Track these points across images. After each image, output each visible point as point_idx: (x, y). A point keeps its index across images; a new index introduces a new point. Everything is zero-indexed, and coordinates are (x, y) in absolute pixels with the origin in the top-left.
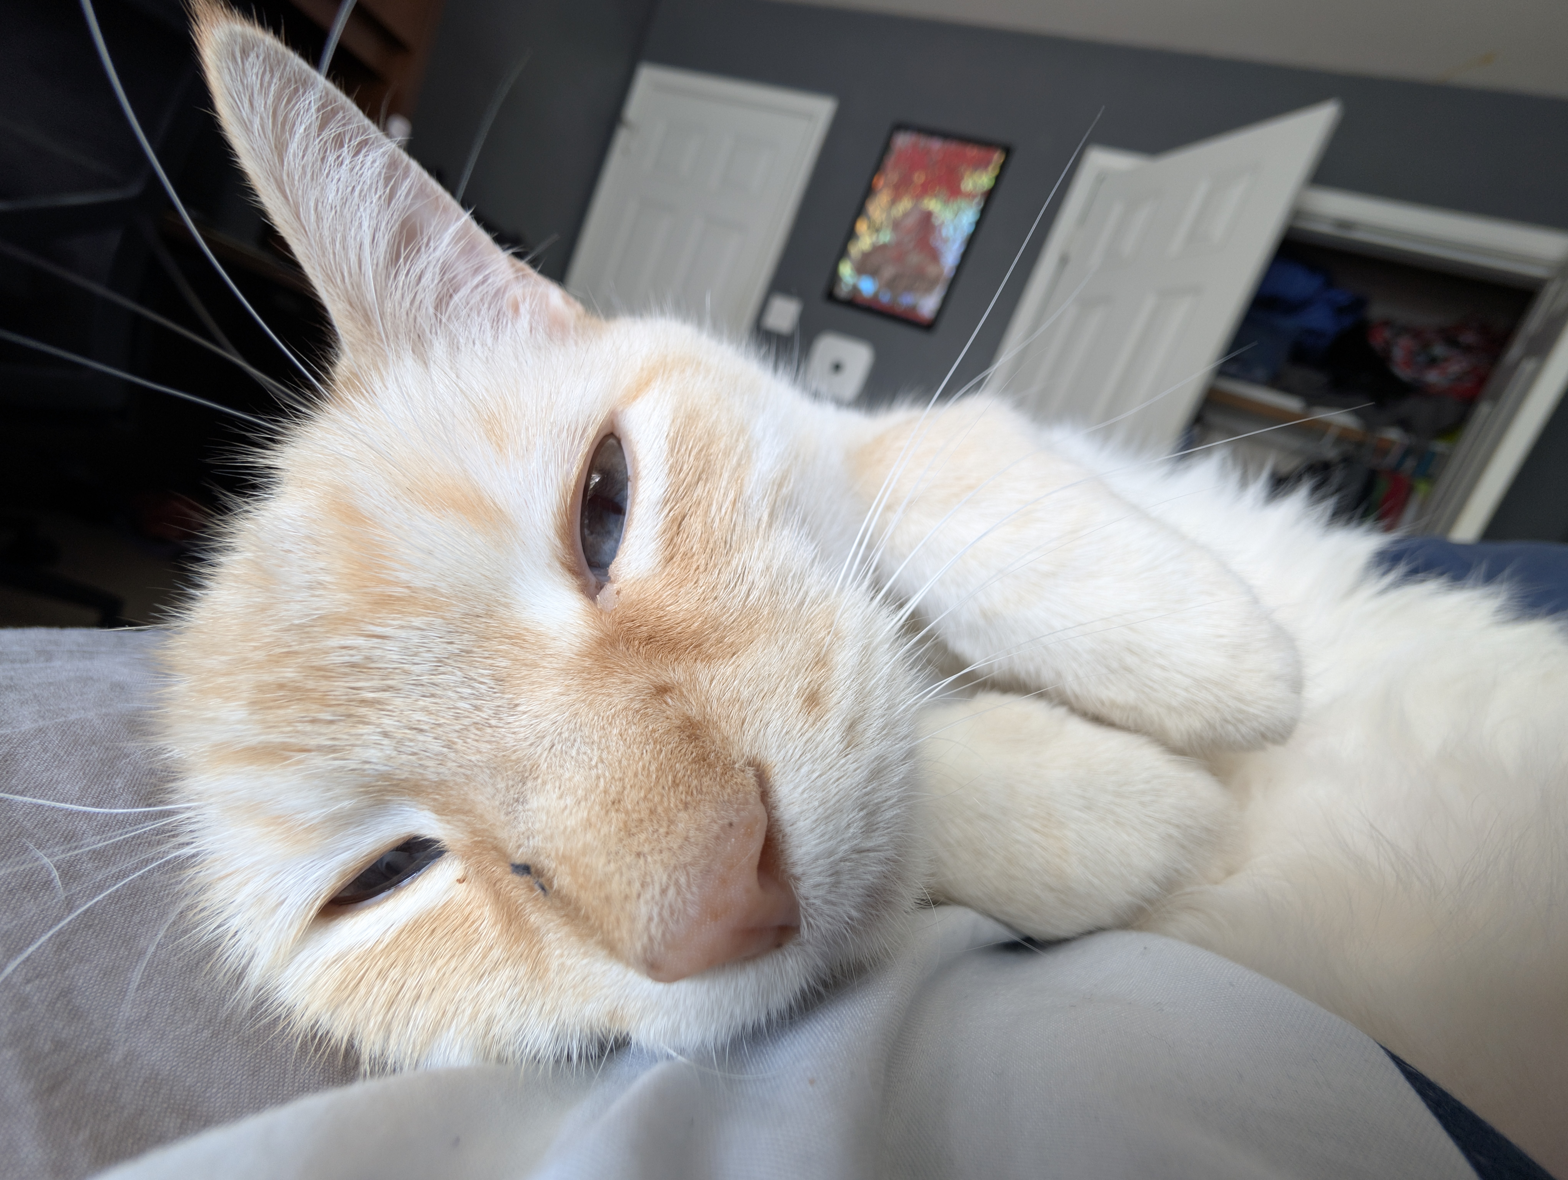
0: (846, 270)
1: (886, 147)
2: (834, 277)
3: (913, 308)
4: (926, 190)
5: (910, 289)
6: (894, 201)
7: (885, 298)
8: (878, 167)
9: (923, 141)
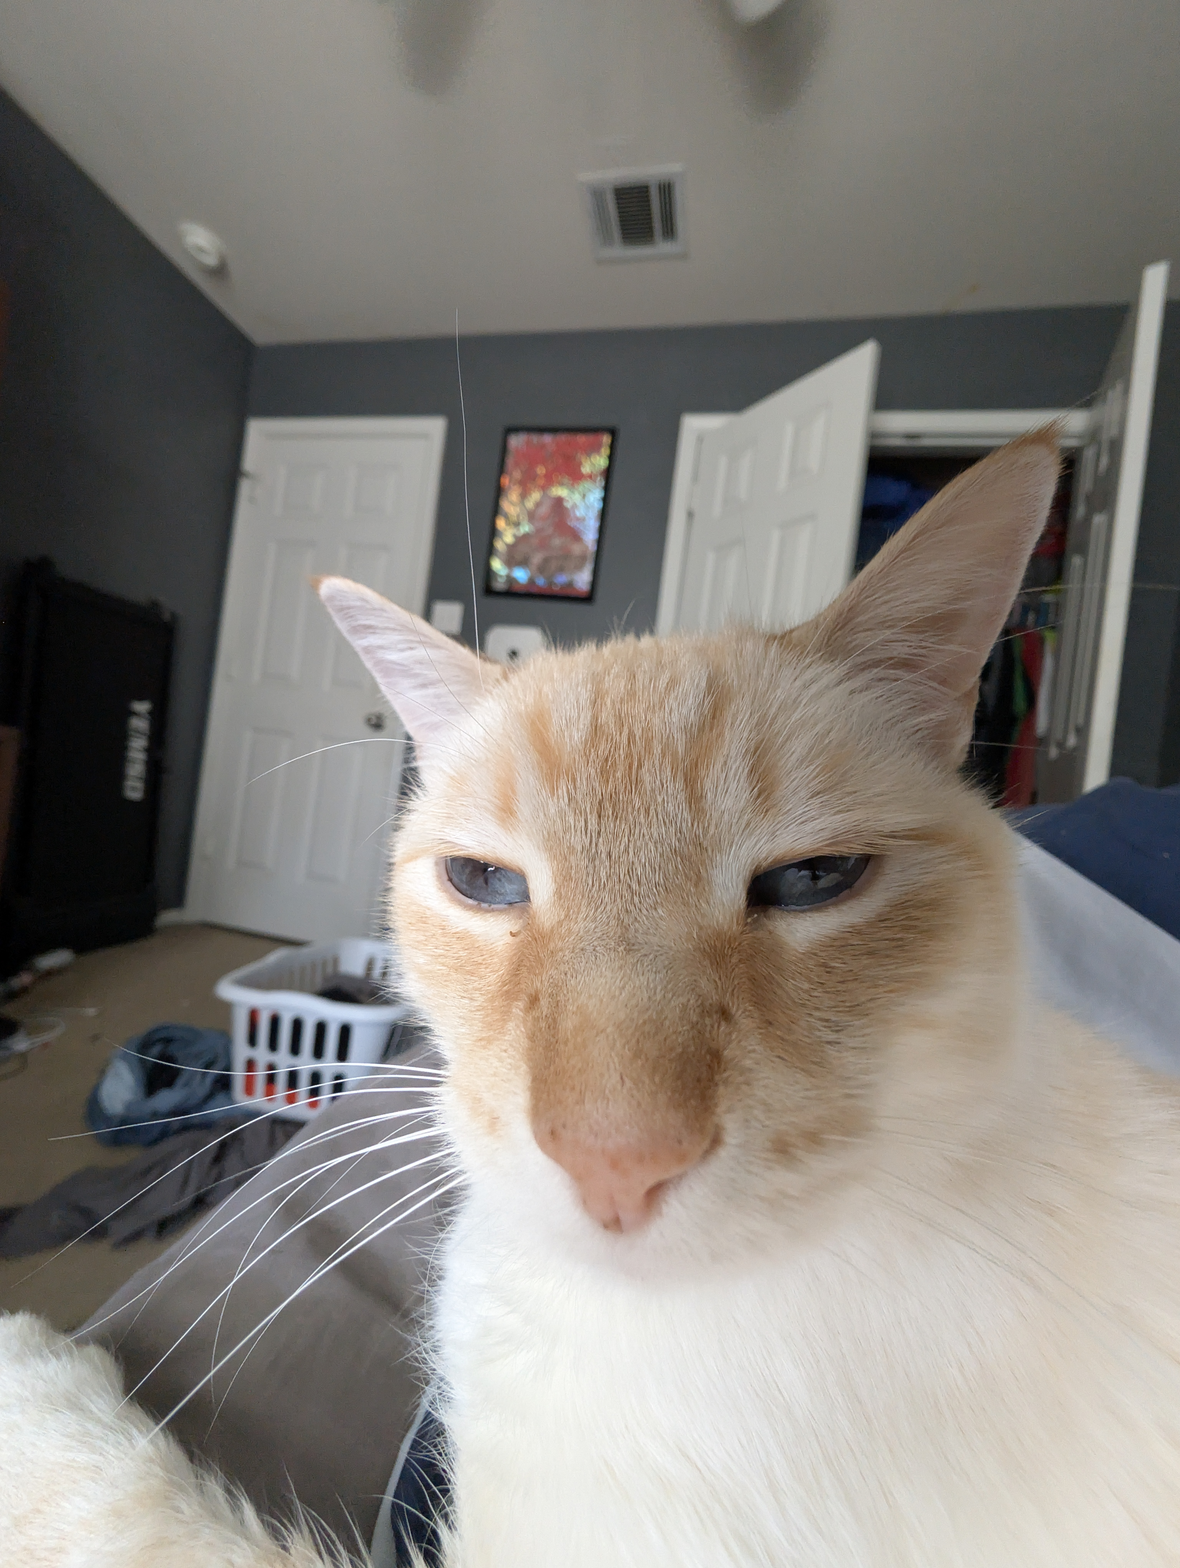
0: (497, 565)
1: (504, 450)
2: (488, 574)
3: (570, 585)
4: (550, 480)
5: (561, 569)
6: (524, 496)
7: (541, 581)
8: (501, 469)
9: (535, 438)
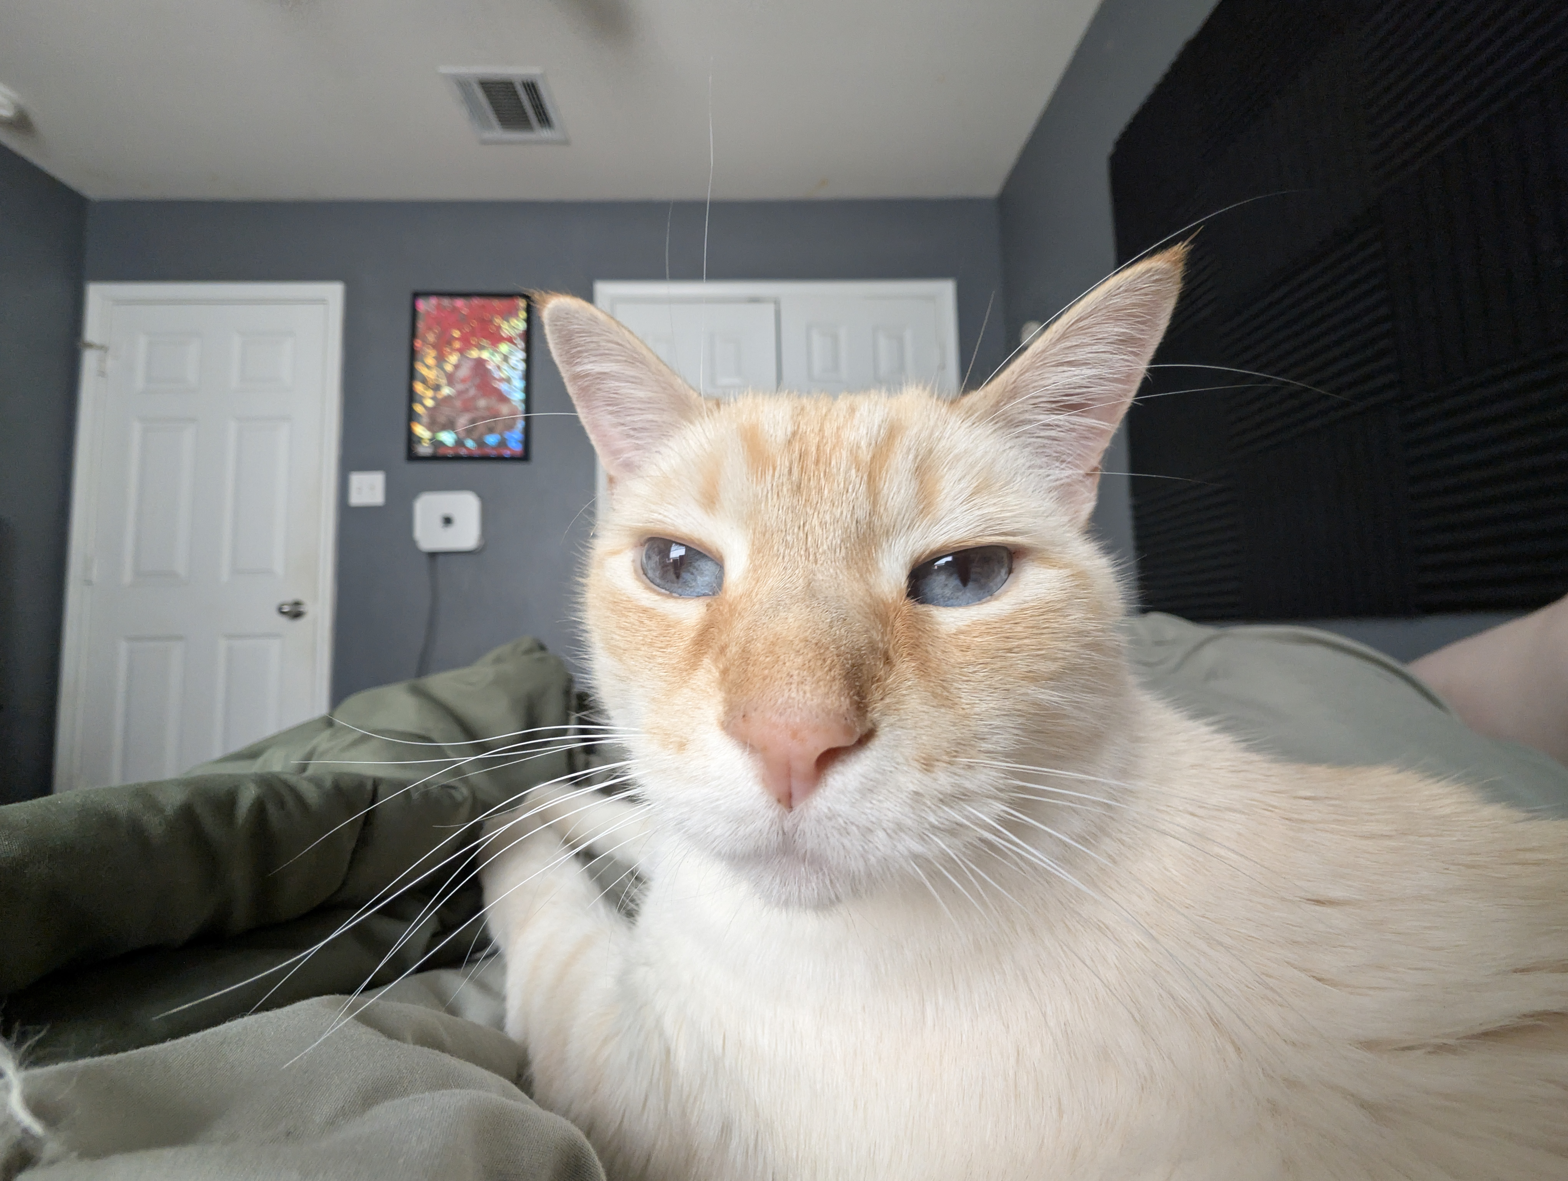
1: (414, 314)
2: (411, 439)
3: (501, 445)
5: (492, 430)
6: (441, 359)
7: (470, 444)
8: (413, 334)
9: (446, 302)
